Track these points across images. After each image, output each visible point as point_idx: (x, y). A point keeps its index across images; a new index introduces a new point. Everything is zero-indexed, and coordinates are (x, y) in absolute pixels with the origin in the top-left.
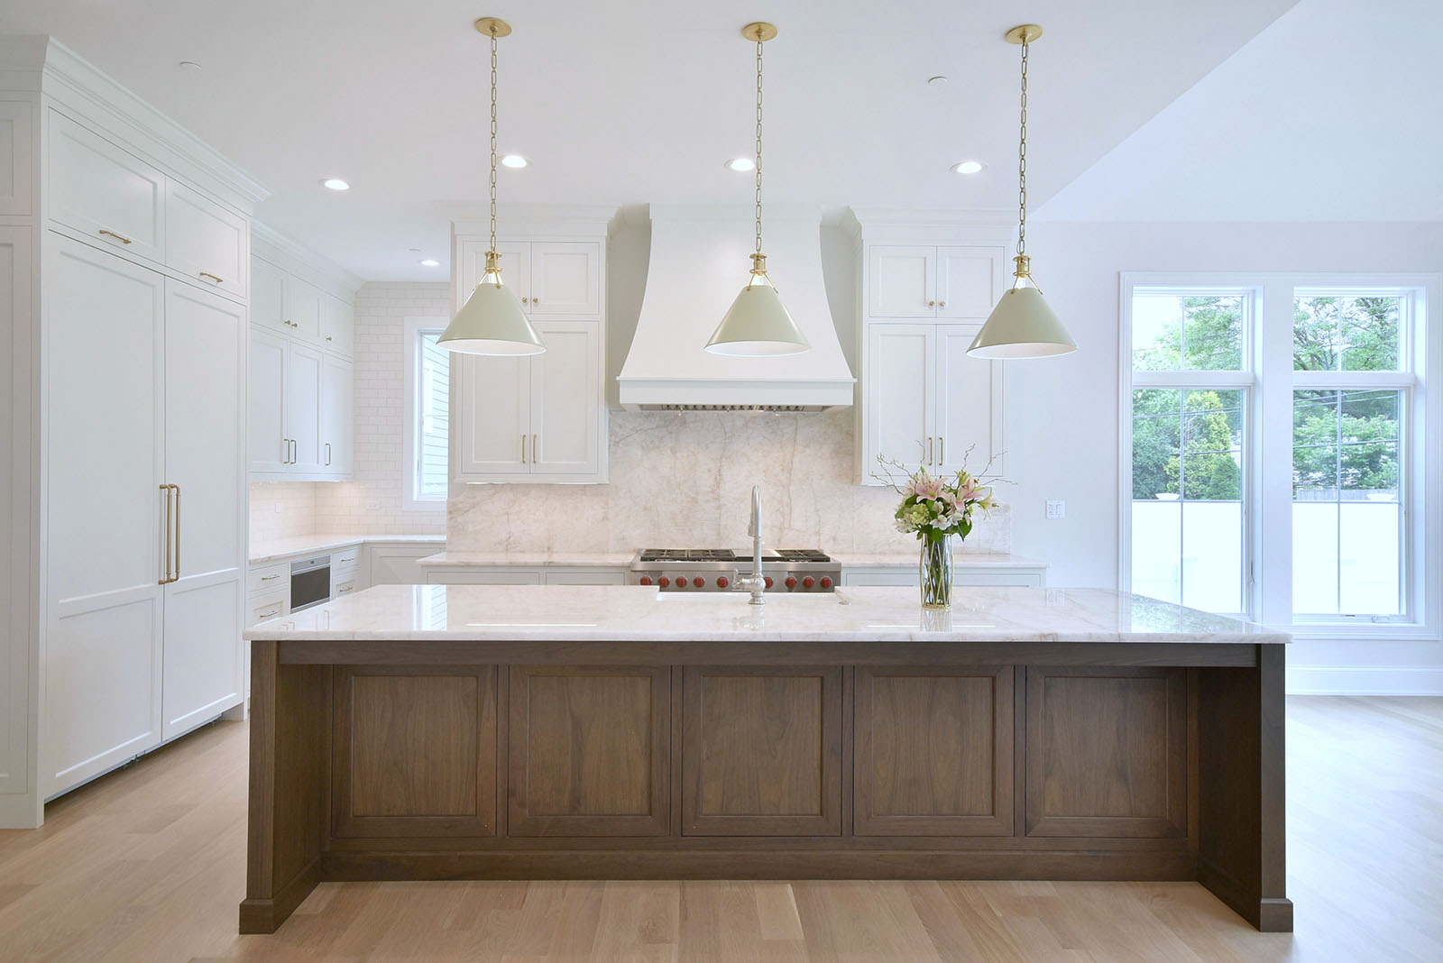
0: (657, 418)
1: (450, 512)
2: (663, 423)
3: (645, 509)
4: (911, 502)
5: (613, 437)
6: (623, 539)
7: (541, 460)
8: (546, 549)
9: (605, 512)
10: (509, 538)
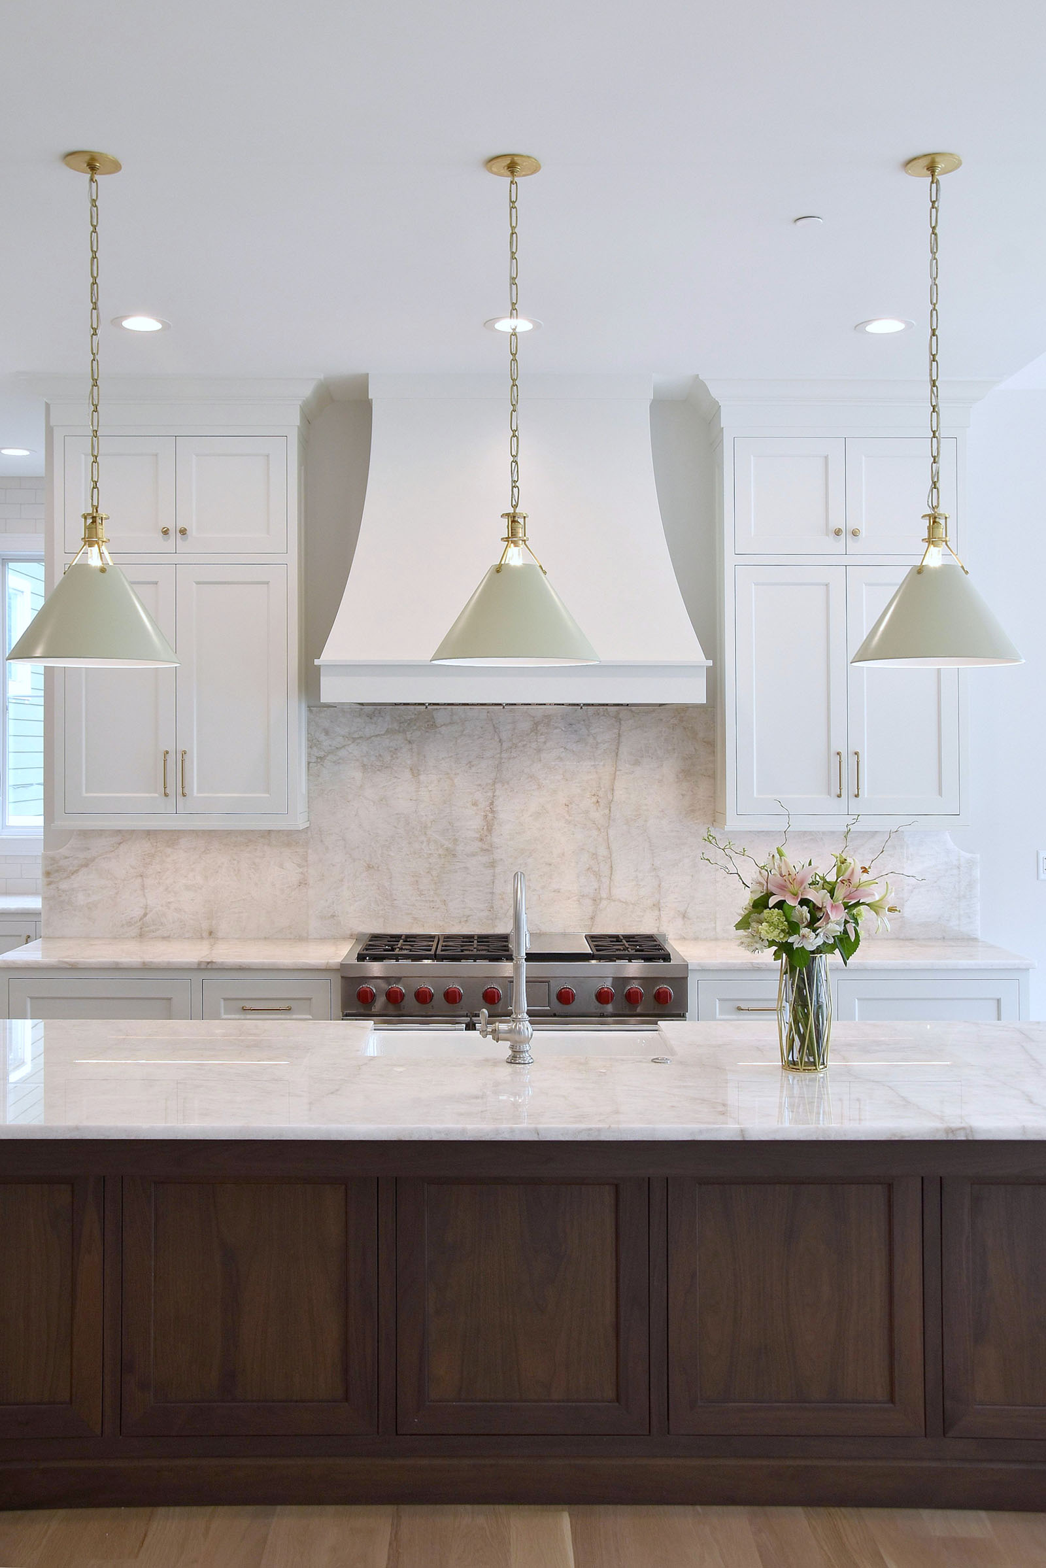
0: (388, 718)
1: (48, 874)
2: (396, 726)
3: (369, 867)
4: (760, 904)
5: (315, 749)
6: (333, 916)
7: (195, 791)
8: (205, 934)
9: (302, 873)
10: (145, 915)
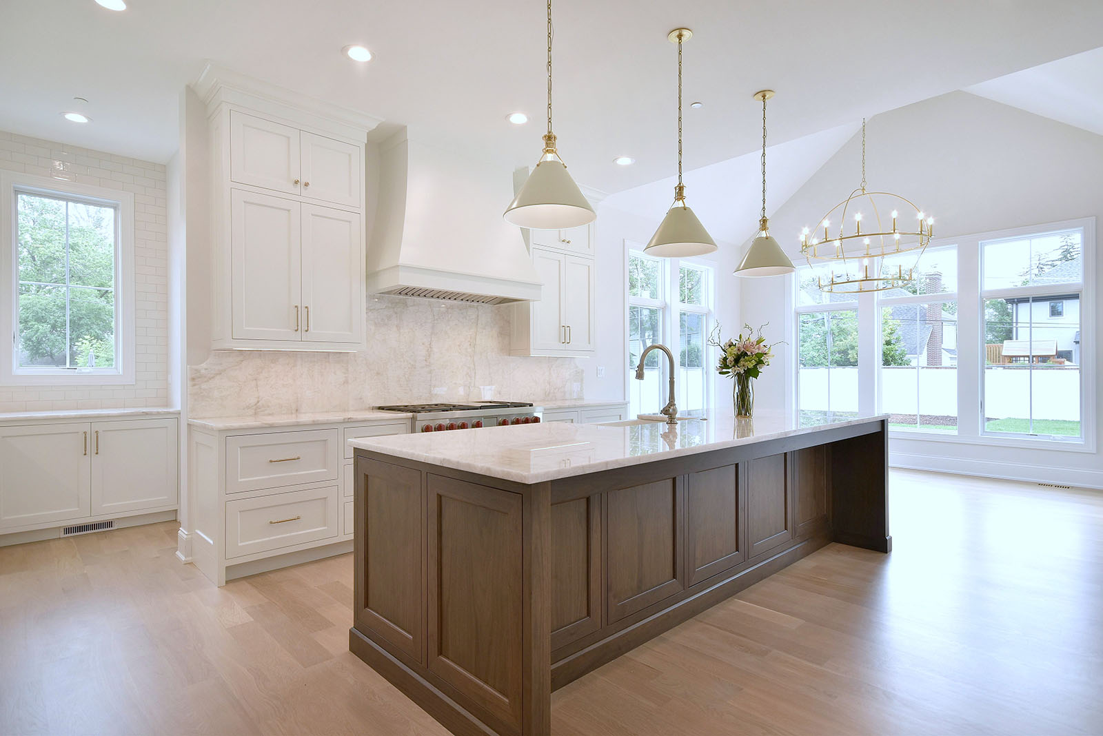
1: (193, 380)
3: (378, 374)
7: (314, 328)
9: (345, 377)
10: (258, 402)
